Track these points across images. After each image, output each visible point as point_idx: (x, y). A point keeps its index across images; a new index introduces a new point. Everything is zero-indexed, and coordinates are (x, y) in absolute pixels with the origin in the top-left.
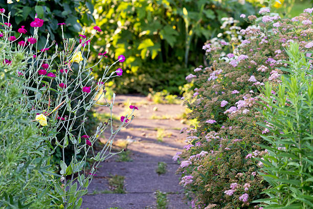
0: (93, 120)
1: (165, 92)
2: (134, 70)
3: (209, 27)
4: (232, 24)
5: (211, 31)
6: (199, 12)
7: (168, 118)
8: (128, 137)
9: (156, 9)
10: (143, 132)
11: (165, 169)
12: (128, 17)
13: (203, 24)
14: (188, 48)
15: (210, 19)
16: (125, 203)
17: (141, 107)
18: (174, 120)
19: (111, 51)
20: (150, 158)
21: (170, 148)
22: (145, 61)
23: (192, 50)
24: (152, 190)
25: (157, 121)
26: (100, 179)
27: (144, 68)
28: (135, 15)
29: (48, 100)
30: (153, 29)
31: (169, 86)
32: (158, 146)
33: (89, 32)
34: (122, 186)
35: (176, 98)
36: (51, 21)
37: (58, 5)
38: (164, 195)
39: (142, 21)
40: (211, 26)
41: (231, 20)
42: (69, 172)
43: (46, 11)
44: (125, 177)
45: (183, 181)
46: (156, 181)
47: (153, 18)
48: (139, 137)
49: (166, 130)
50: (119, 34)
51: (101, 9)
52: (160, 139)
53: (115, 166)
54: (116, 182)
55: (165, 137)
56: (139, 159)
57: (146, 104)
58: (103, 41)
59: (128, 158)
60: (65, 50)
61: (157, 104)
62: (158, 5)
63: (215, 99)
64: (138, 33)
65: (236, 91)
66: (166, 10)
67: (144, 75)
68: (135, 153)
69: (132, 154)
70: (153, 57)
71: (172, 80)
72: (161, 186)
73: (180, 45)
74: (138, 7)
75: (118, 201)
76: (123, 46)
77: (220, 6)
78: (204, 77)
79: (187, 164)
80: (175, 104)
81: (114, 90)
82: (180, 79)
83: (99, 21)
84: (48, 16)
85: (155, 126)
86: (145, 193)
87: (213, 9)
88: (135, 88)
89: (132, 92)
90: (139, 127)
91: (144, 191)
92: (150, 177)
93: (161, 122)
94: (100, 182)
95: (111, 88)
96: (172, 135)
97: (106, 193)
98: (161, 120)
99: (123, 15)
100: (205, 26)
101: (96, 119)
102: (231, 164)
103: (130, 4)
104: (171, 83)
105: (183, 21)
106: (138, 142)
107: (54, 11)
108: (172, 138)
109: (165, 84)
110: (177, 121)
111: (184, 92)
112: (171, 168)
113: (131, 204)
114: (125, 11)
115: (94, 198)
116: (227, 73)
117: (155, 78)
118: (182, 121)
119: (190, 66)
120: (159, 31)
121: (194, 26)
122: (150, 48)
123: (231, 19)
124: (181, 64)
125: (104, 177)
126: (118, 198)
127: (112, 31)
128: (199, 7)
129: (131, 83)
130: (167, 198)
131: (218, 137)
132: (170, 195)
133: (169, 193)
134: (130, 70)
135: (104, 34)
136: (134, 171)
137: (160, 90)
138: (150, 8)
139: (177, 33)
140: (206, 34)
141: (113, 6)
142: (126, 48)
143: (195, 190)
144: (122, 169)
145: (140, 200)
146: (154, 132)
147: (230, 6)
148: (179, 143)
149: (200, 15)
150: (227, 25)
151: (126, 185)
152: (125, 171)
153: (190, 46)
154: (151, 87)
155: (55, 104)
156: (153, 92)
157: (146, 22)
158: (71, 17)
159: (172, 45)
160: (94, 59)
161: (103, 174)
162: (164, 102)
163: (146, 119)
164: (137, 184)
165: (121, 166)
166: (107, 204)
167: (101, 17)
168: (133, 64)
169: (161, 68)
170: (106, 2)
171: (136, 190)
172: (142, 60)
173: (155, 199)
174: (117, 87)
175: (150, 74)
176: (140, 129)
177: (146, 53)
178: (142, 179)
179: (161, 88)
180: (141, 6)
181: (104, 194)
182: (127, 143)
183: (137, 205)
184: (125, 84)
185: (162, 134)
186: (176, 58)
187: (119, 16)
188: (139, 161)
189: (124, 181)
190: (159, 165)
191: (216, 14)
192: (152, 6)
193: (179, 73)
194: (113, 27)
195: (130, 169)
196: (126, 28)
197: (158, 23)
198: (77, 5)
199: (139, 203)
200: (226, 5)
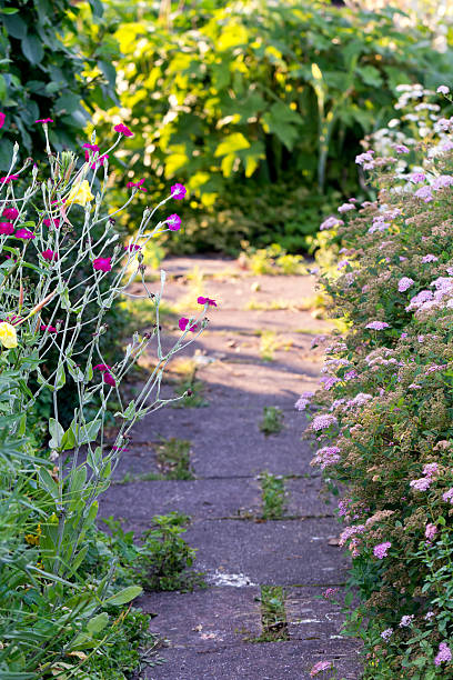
0: (119, 319)
1: (276, 249)
2: (208, 200)
3: (369, 104)
4: (421, 99)
5: (375, 114)
6: (346, 71)
7: (283, 306)
8: (198, 352)
9: (253, 65)
10: (230, 340)
11: (278, 423)
12: (192, 86)
13: (356, 99)
14: (324, 150)
15: (372, 87)
16: (193, 501)
17: (224, 282)
18: (296, 311)
19: (156, 161)
20: (247, 399)
21: (290, 376)
22: (231, 181)
23: (333, 154)
24: (253, 471)
25: (259, 313)
26: (138, 449)
27: (229, 196)
28: (207, 81)
29: (18, 289)
30: (246, 110)
31: (284, 234)
32: (263, 372)
33: (107, 120)
34: (186, 465)
35: (300, 262)
36: (22, 106)
37: (38, 69)
38: (277, 481)
39: (223, 94)
40: (374, 102)
41: (417, 90)
42: (69, 442)
43: (12, 85)
44: (192, 443)
45: (318, 459)
46: (260, 450)
47: (245, 86)
48: (221, 352)
49: (278, 334)
50: (174, 124)
51: (132, 69)
52: (267, 354)
53: (171, 418)
54: (172, 454)
55: (276, 350)
56: (222, 400)
57: (236, 277)
58: (139, 139)
59: (198, 400)
60: (54, 177)
61: (259, 275)
62: (258, 59)
63: (386, 275)
64: (215, 120)
65: (431, 257)
66: (274, 69)
67: (228, 213)
68: (212, 388)
69: (207, 389)
70: (249, 172)
71: (290, 221)
72: (272, 462)
73: (306, 145)
74: (214, 64)
75: (177, 496)
76: (181, 149)
77: (392, 57)
78: (360, 223)
79: (328, 423)
80: (298, 275)
81: (164, 245)
82: (308, 218)
83: (130, 96)
84: (15, 95)
85: (257, 327)
86: (236, 477)
87: (377, 65)
88: (210, 241)
89: (204, 249)
90: (220, 328)
91: (235, 474)
92: (246, 442)
93: (269, 317)
94: (138, 455)
95: (159, 243)
96: (293, 346)
97: (150, 480)
98: (267, 310)
99: (182, 82)
100: (361, 101)
101: (127, 316)
102: (424, 420)
103: (195, 57)
104: (290, 227)
105: (312, 91)
106: (219, 363)
107: (30, 83)
108: (292, 352)
109: (275, 231)
110: (304, 314)
111: (318, 248)
112: (292, 421)
113: (206, 504)
114: (184, 73)
115: (126, 493)
116: (409, 216)
117: (253, 219)
118: (315, 313)
119: (330, 189)
120: (259, 116)
121: (336, 103)
122: (241, 153)
123: (418, 87)
124: (309, 186)
125: (146, 443)
126: (177, 490)
127: (158, 116)
128: (346, 59)
129: (202, 229)
130: (285, 488)
131: (393, 360)
132: (291, 481)
133: (288, 478)
134: (199, 202)
135: (141, 124)
136: (211, 427)
137: (265, 245)
138: (239, 66)
139: (299, 120)
140: (364, 119)
141: (159, 63)
142: (188, 153)
143: (345, 478)
144: (184, 425)
145: (226, 494)
146: (253, 339)
147: (415, 57)
148: (308, 363)
149: (350, 78)
150: (410, 100)
151: (194, 461)
152: (191, 428)
153: (330, 145)
154: (246, 238)
155: (33, 295)
156: (251, 250)
157: (232, 95)
158: (66, 94)
159: (289, 145)
160: (119, 179)
161: (143, 438)
162: (274, 270)
163: (235, 310)
164: (218, 458)
165: (184, 417)
166: (153, 504)
167: (133, 87)
168: (204, 188)
169: (266, 196)
170: (144, 54)
171: (216, 472)
172: (225, 179)
173: (259, 492)
174: (170, 238)
175: (242, 209)
176: (222, 333)
177: (233, 163)
178: (230, 447)
179: (267, 239)
180: (219, 61)
181: (146, 483)
182: (194, 365)
183: (219, 504)
184: (190, 232)
185: (273, 343)
186: (299, 174)
187: (172, 85)
188: (221, 405)
189: (191, 452)
190: (265, 414)
191: (384, 76)
192: (244, 60)
193: (306, 205)
194: (159, 108)
195: (203, 424)
196: (188, 110)
197: (258, 98)
198: (79, 67)
199: (223, 502)
200: (406, 56)
